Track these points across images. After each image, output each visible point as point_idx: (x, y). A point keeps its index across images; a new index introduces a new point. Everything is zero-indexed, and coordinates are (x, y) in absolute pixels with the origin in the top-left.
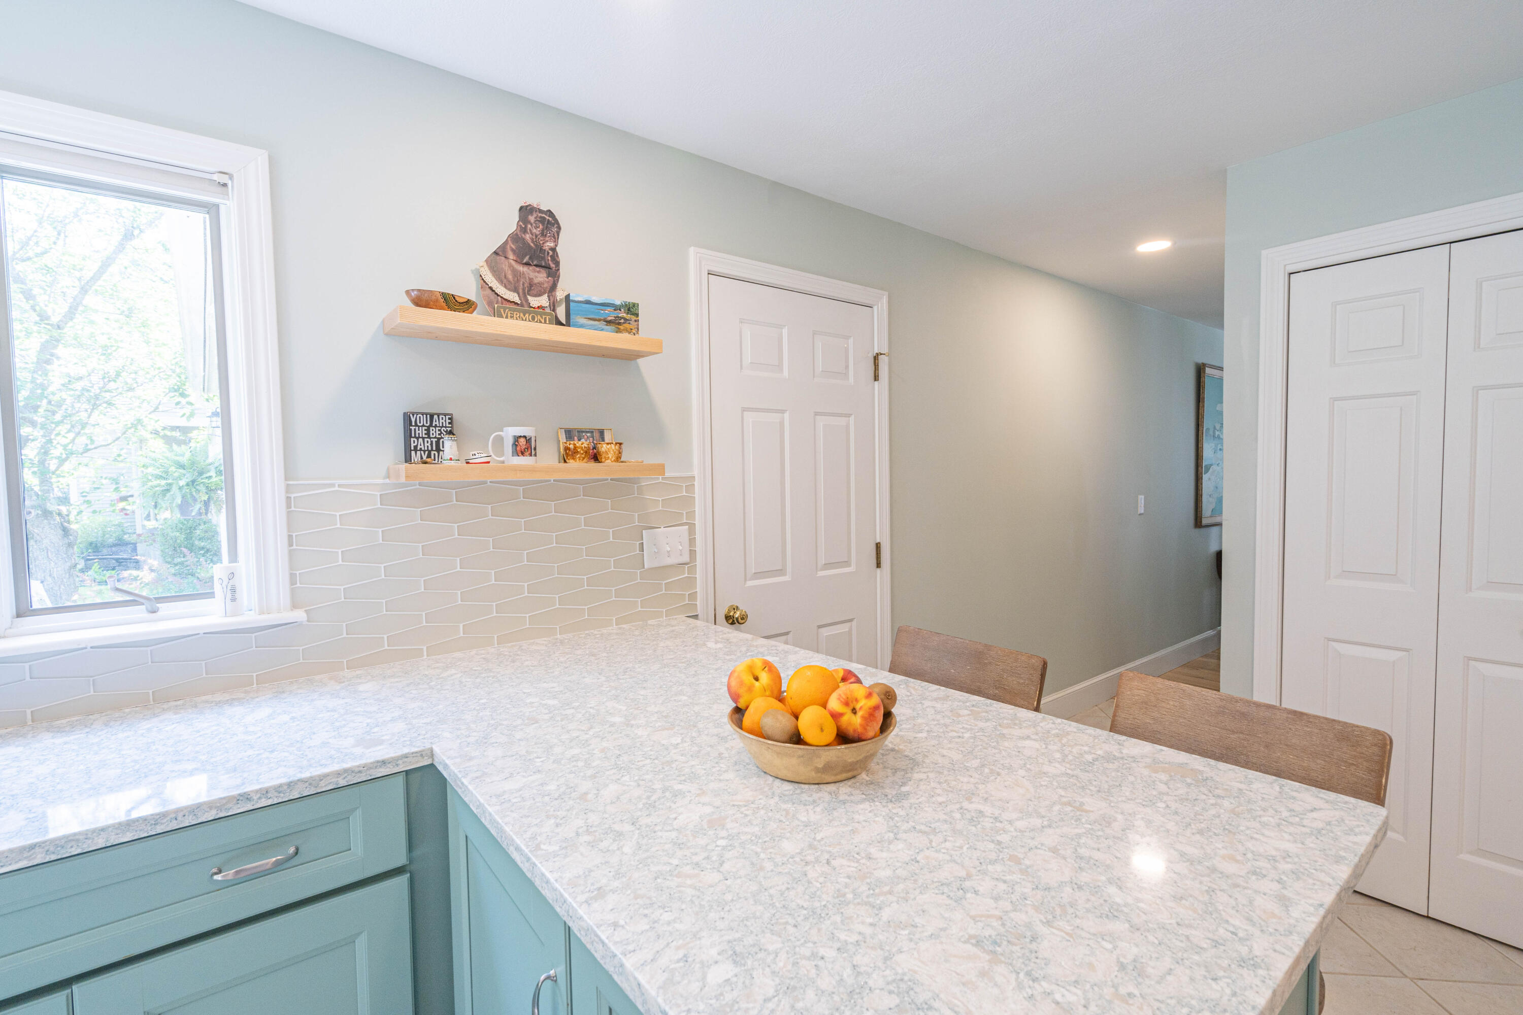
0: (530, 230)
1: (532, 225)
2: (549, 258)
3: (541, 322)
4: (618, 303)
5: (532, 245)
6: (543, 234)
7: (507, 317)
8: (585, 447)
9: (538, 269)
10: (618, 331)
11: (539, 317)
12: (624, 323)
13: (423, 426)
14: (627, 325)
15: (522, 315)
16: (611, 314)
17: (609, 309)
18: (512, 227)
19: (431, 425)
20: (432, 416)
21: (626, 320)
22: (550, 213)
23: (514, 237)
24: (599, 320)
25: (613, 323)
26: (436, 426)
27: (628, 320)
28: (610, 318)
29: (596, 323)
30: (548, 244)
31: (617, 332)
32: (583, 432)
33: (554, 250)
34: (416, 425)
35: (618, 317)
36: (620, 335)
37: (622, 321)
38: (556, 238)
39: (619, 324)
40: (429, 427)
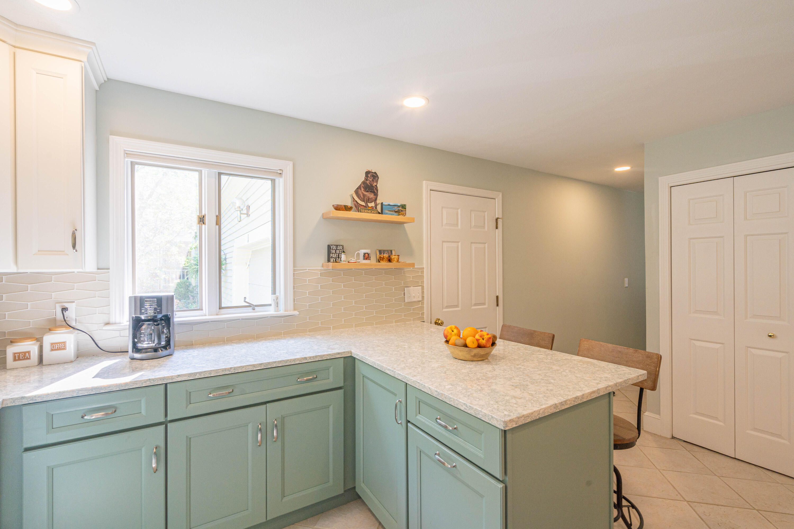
0: (369, 179)
1: (369, 178)
2: (375, 189)
3: (374, 213)
4: (399, 205)
5: (369, 185)
6: (373, 181)
7: (363, 212)
8: (387, 257)
9: (371, 193)
10: (399, 215)
11: (373, 211)
12: (401, 212)
13: (334, 249)
14: (402, 213)
15: (368, 211)
16: (396, 209)
17: (396, 207)
18: (363, 179)
19: (337, 249)
20: (337, 246)
21: (402, 210)
22: (375, 173)
23: (363, 183)
24: (393, 211)
25: (398, 212)
26: (338, 249)
27: (402, 211)
28: (396, 210)
29: (392, 212)
30: (374, 184)
31: (398, 215)
32: (385, 251)
33: (376, 186)
34: (332, 249)
35: (399, 210)
36: (399, 216)
37: (400, 211)
38: (377, 182)
39: (399, 212)
40: (336, 250)
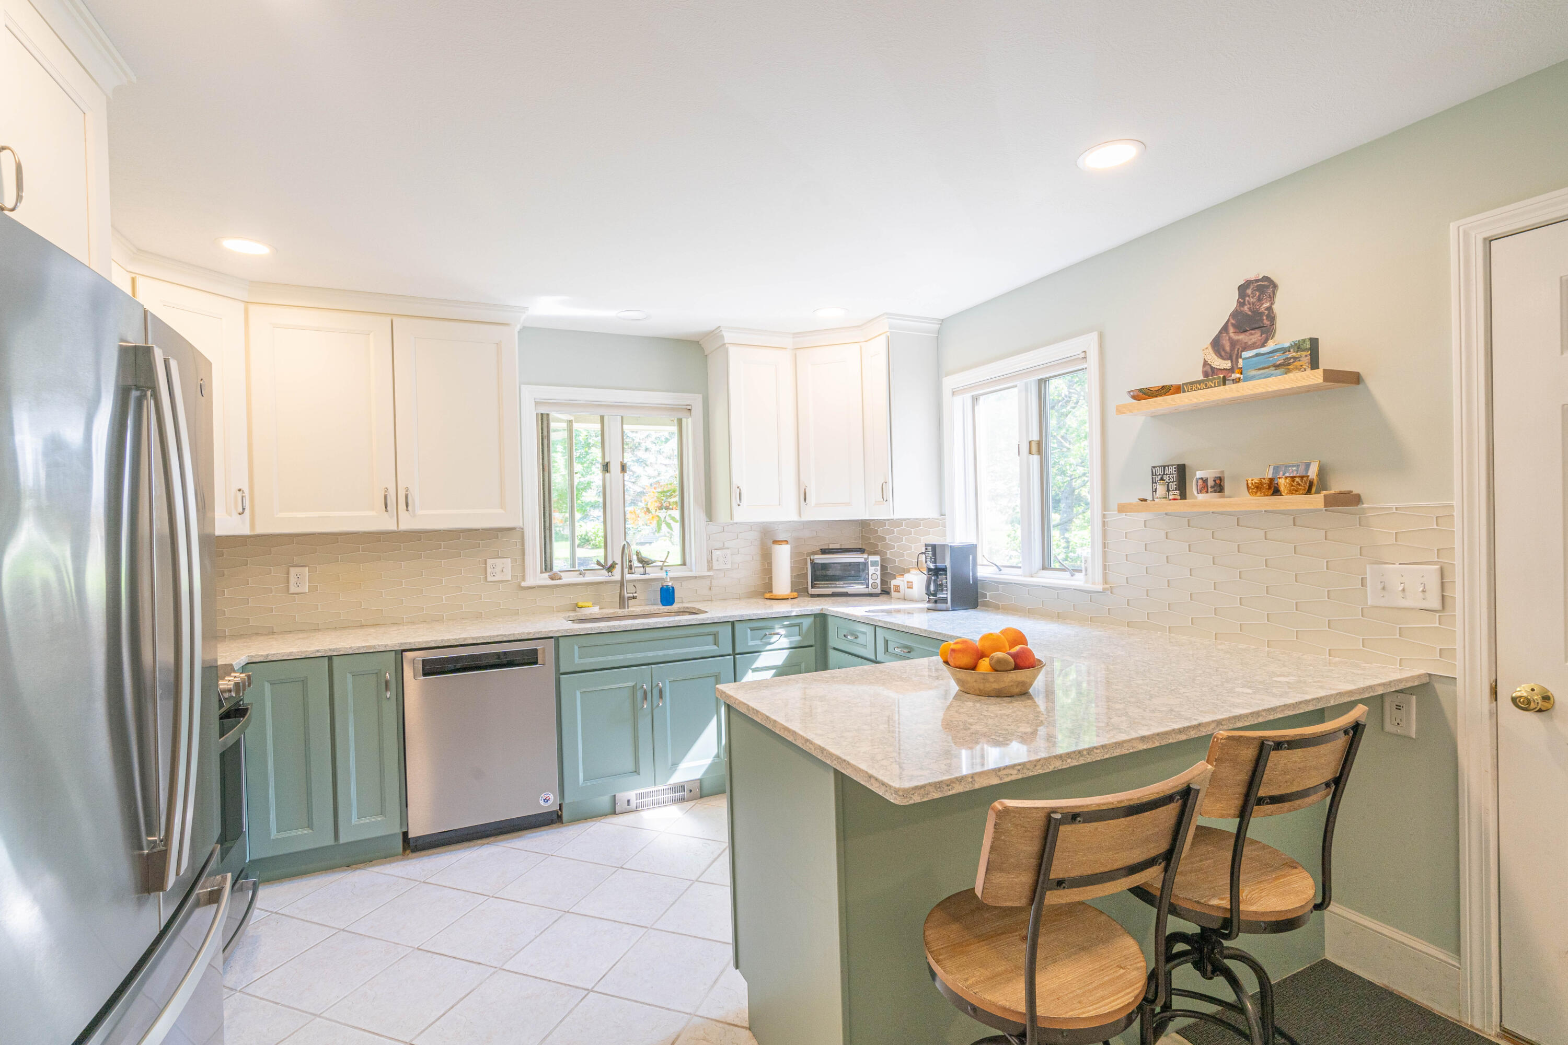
0: (1248, 301)
1: (1249, 296)
2: (1265, 318)
3: (1212, 387)
4: (1287, 345)
5: (1250, 313)
6: (1260, 299)
7: (1188, 391)
9: (1253, 332)
10: (1288, 371)
11: (1210, 383)
12: (1293, 362)
13: (1160, 475)
14: (1297, 363)
15: (1198, 385)
16: (1279, 358)
17: (1278, 354)
18: (1233, 305)
19: (1164, 474)
20: (1164, 468)
21: (1295, 358)
22: (1266, 278)
23: (1234, 315)
24: (1268, 367)
25: (1283, 365)
26: (1167, 474)
27: (1298, 358)
28: (1279, 362)
29: (1267, 370)
30: (1264, 306)
31: (1286, 373)
32: (1290, 466)
33: (1270, 309)
34: (1156, 475)
35: (1287, 358)
36: (1289, 375)
37: (1292, 361)
38: (1272, 298)
39: (1289, 364)
40: (1163, 475)
